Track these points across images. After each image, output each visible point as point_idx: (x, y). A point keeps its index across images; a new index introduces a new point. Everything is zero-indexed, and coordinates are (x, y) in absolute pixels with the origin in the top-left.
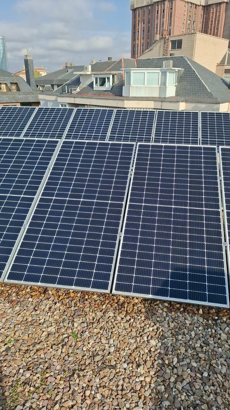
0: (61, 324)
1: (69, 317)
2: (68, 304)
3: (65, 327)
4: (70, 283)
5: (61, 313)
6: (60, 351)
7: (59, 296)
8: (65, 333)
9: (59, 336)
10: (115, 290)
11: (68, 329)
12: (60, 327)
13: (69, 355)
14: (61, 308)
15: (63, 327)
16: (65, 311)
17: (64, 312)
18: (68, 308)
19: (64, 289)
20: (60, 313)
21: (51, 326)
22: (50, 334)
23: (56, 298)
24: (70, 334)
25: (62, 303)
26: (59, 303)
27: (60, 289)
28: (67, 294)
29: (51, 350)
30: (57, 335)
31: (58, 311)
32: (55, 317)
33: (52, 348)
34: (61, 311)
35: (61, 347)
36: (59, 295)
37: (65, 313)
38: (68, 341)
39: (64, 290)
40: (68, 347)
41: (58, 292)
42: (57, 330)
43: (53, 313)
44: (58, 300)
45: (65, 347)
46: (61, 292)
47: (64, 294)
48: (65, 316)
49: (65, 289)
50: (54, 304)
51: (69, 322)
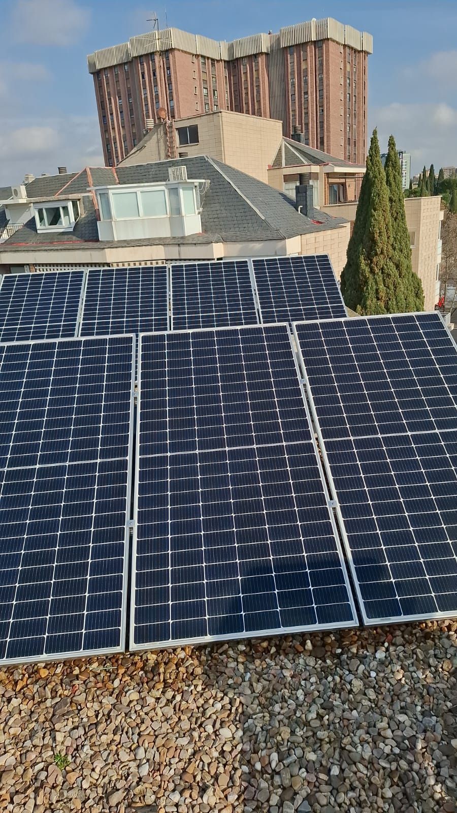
0: (28, 743)
1: (44, 722)
2: (36, 696)
3: (38, 746)
4: (35, 648)
5: (24, 719)
6: (31, 803)
7: (16, 683)
8: (39, 760)
9: (25, 770)
10: (135, 642)
11: (43, 751)
12: (25, 751)
13: (52, 807)
14: (23, 707)
15: (33, 749)
16: (32, 712)
17: (30, 715)
18: (39, 703)
19: (23, 664)
20: (22, 718)
21: (5, 752)
22: (4, 771)
23: (10, 687)
24: (49, 760)
25: (25, 697)
26: (16, 698)
27: (16, 667)
28: (33, 673)
29: (11, 807)
30: (20, 770)
31: (17, 716)
32: (12, 731)
33: (12, 802)
34: (23, 714)
35: (32, 795)
36: (14, 680)
37: (32, 716)
38: (46, 778)
39: (25, 667)
40: (48, 790)
41: (12, 673)
42: (19, 759)
43: (6, 724)
44: (15, 691)
45: (41, 792)
46: (19, 673)
47: (27, 676)
48: (34, 724)
49: (26, 664)
50: (6, 704)
51: (44, 734)
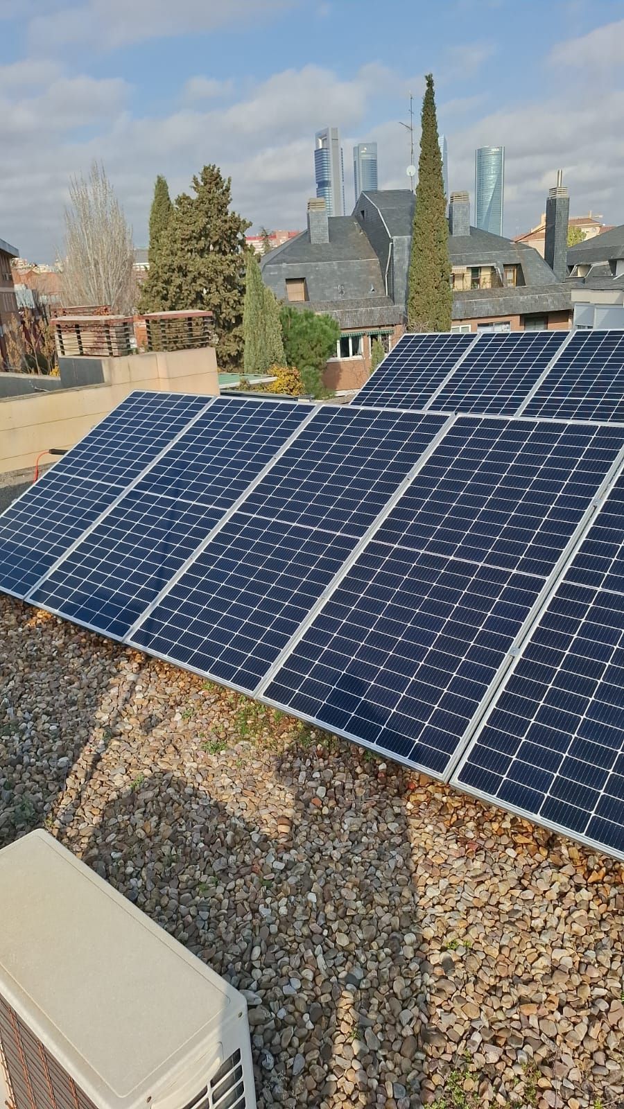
0: (591, 954)
1: (615, 941)
2: (612, 901)
3: (602, 965)
5: (591, 922)
6: (582, 1029)
7: (590, 871)
8: (601, 983)
9: (581, 984)
11: (609, 976)
12: (586, 961)
13: (608, 1052)
14: (593, 906)
15: (596, 965)
16: (602, 920)
17: (600, 921)
18: (614, 913)
19: (603, 854)
20: (589, 919)
21: (562, 948)
22: (557, 968)
23: (581, 872)
24: (614, 992)
25: (597, 895)
26: (586, 889)
27: (593, 851)
28: (611, 870)
29: (558, 1015)
30: (576, 979)
31: (583, 912)
32: (575, 927)
33: (560, 1009)
34: (591, 915)
35: (586, 1020)
36: (588, 867)
37: (603, 924)
38: (607, 1011)
39: (604, 857)
40: (606, 1027)
41: (587, 857)
42: (577, 964)
43: (570, 914)
44: (586, 880)
45: (598, 1025)
46: (594, 860)
47: (604, 869)
48: (603, 935)
49: (608, 855)
50: (573, 889)
51: (614, 956)
